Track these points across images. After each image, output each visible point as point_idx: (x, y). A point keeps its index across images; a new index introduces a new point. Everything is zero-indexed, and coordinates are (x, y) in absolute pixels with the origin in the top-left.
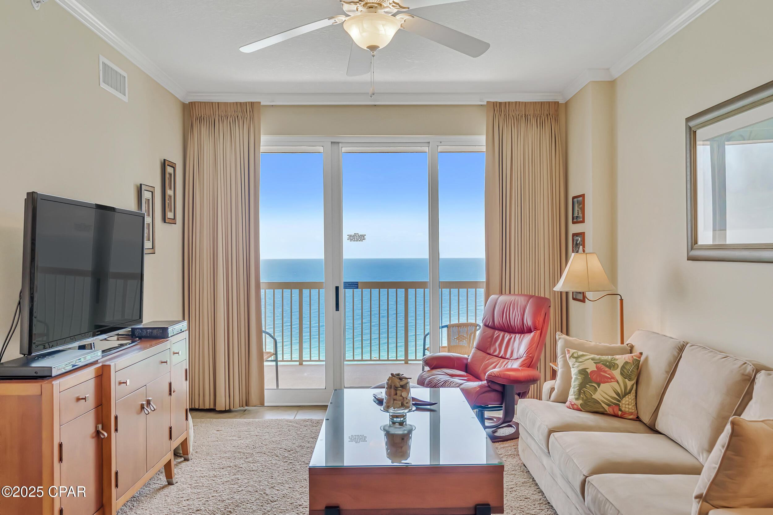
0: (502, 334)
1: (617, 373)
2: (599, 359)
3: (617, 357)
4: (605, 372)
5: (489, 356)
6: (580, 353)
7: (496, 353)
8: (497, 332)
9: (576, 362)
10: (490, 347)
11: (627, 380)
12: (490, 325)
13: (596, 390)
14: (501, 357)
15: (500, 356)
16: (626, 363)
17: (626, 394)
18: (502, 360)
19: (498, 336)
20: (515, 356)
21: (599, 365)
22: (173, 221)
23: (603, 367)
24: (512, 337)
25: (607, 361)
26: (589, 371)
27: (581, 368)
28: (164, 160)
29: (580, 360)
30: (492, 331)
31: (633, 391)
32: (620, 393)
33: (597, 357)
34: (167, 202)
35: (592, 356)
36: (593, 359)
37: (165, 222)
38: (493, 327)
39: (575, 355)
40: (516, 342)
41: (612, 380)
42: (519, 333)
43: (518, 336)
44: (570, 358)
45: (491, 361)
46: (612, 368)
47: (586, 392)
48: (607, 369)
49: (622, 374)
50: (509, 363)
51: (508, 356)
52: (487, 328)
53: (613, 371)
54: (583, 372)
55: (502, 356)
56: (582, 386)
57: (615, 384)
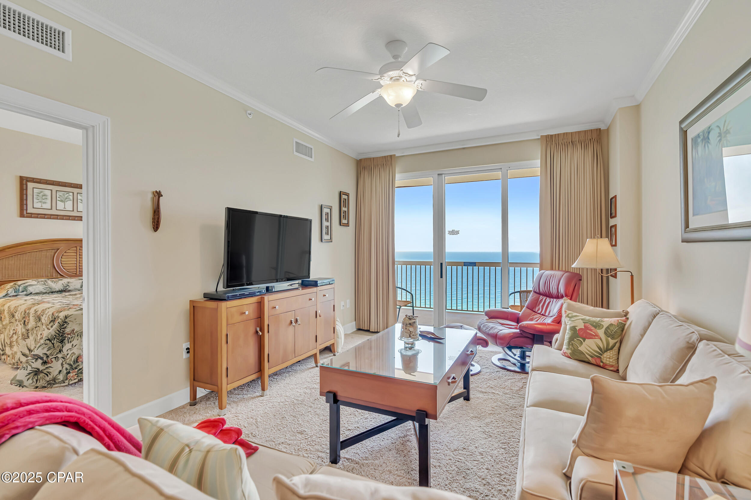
0: (545, 298)
1: (601, 332)
2: (589, 320)
3: (606, 319)
4: (591, 330)
5: (534, 313)
6: (575, 314)
7: (539, 312)
8: (541, 296)
9: (569, 320)
10: (535, 307)
11: (609, 338)
12: (537, 291)
13: (581, 343)
14: (543, 315)
15: (541, 314)
16: (611, 325)
17: (607, 350)
18: (543, 317)
19: (543, 299)
20: (551, 314)
21: (587, 324)
22: (347, 225)
23: (590, 326)
24: (551, 301)
25: (594, 322)
26: (578, 328)
27: (572, 325)
28: (341, 191)
29: (573, 319)
30: (538, 295)
31: (616, 348)
32: (602, 347)
33: (588, 318)
34: (342, 214)
35: (584, 317)
36: (582, 319)
37: (340, 225)
38: (540, 294)
39: (570, 315)
40: (553, 304)
41: (596, 337)
42: (555, 298)
43: (555, 300)
44: (566, 317)
45: (535, 317)
46: (597, 328)
47: (574, 344)
48: (593, 328)
49: (605, 333)
50: (547, 319)
51: (547, 314)
52: (535, 294)
53: (598, 331)
54: (573, 329)
55: (543, 314)
56: (571, 339)
57: (598, 341)
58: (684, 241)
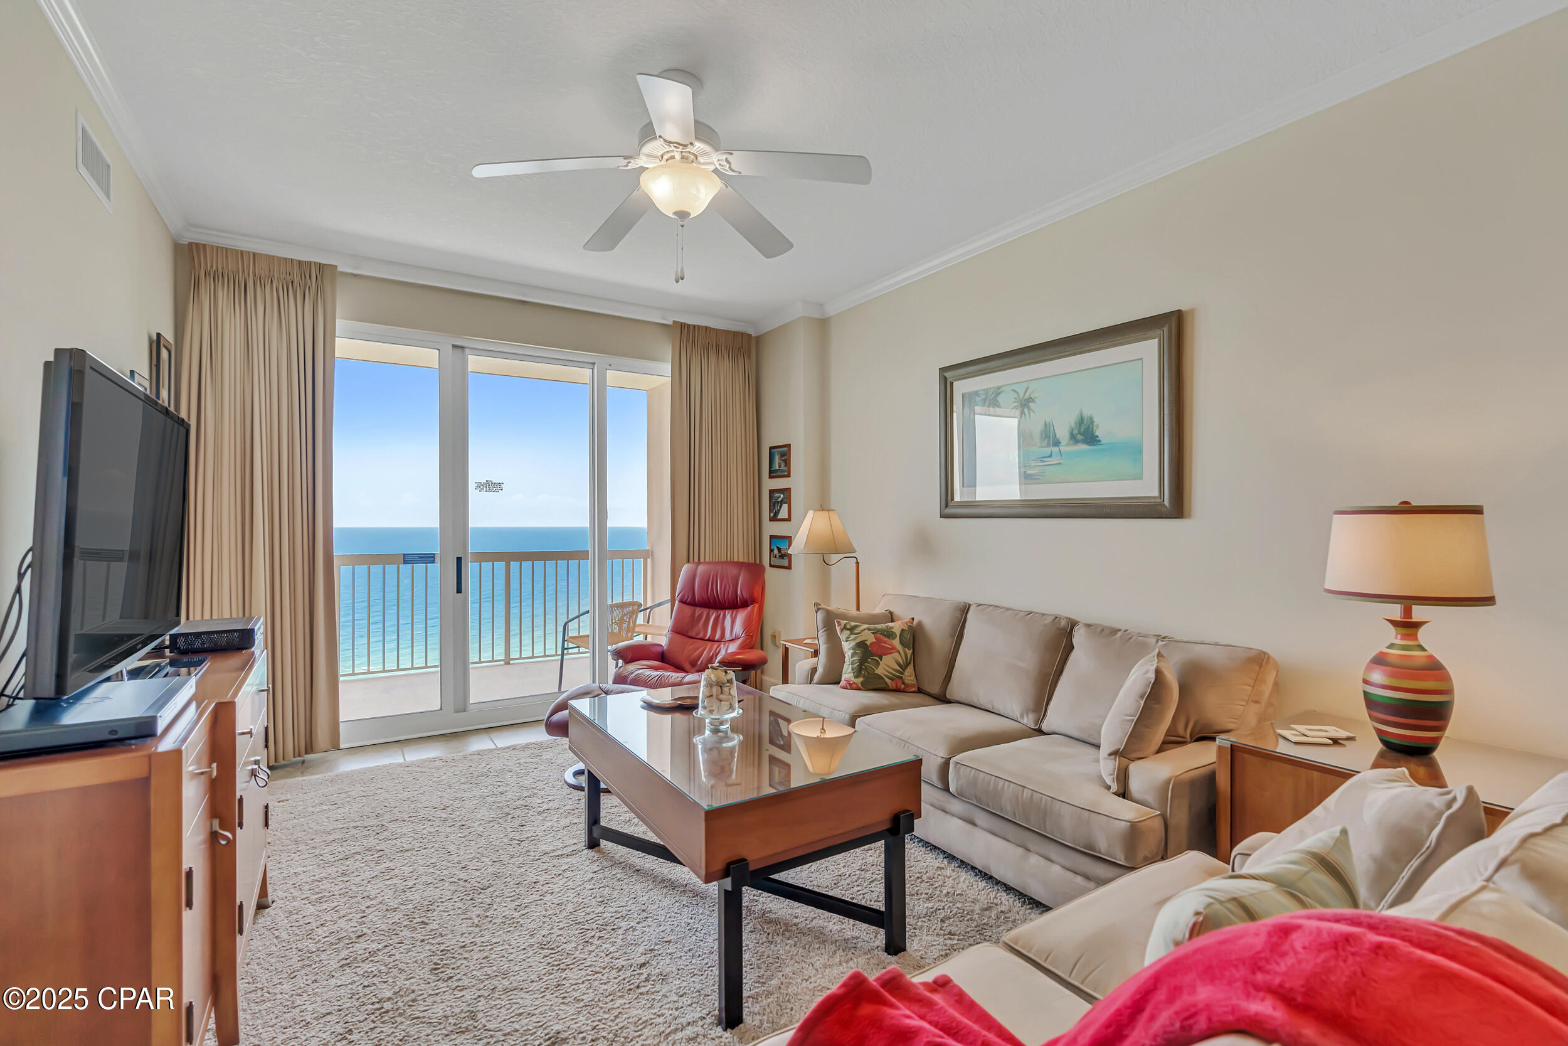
0: (705, 611)
1: (896, 642)
2: (876, 629)
3: (892, 624)
4: (885, 642)
5: (691, 640)
6: (853, 624)
7: (701, 636)
8: (698, 609)
9: (851, 634)
10: (691, 629)
11: (906, 649)
12: (688, 600)
13: (878, 664)
14: (709, 640)
15: (707, 637)
16: (902, 631)
17: (907, 665)
18: (710, 644)
19: (700, 616)
20: (728, 638)
21: (877, 635)
23: (882, 637)
24: (720, 615)
25: (883, 630)
26: (868, 643)
27: (858, 640)
29: (856, 631)
30: (692, 608)
31: (912, 662)
32: (902, 663)
33: (872, 626)
35: (866, 626)
36: (869, 629)
38: (694, 604)
39: (848, 627)
40: (726, 620)
41: (894, 651)
42: (729, 608)
43: (728, 612)
44: (842, 630)
46: (891, 638)
47: (868, 667)
48: (886, 639)
49: (901, 643)
50: (722, 646)
51: (718, 638)
52: (684, 605)
53: (892, 641)
54: (861, 645)
55: (709, 637)
56: (863, 662)
57: (896, 655)
58: (943, 516)
